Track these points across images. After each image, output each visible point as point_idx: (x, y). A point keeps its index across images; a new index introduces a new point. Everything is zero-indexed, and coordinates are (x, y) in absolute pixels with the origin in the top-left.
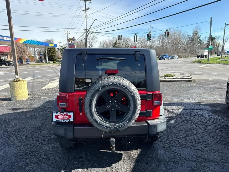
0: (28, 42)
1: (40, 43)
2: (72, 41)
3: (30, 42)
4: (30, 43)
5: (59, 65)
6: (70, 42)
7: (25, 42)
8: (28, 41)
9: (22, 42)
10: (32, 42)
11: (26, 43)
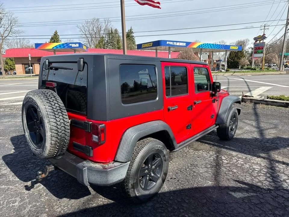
0: (203, 46)
1: (218, 46)
2: (260, 41)
3: (206, 45)
4: (205, 47)
5: (232, 75)
6: (258, 42)
7: (199, 46)
8: (204, 44)
9: (195, 46)
10: (208, 46)
11: (201, 47)
